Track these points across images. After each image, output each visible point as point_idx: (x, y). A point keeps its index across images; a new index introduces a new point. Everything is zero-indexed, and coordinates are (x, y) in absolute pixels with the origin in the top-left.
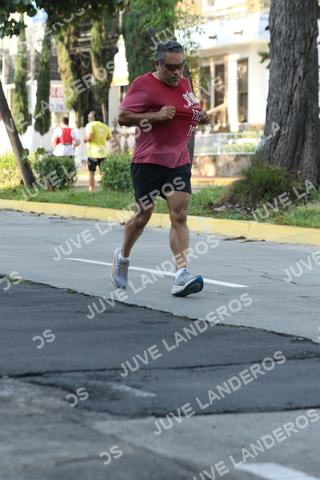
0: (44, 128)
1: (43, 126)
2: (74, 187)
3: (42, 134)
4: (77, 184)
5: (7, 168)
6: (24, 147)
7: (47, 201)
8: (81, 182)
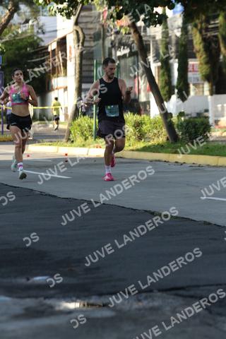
3: (183, 101)
4: (211, 139)
5: (156, 128)
6: (169, 112)
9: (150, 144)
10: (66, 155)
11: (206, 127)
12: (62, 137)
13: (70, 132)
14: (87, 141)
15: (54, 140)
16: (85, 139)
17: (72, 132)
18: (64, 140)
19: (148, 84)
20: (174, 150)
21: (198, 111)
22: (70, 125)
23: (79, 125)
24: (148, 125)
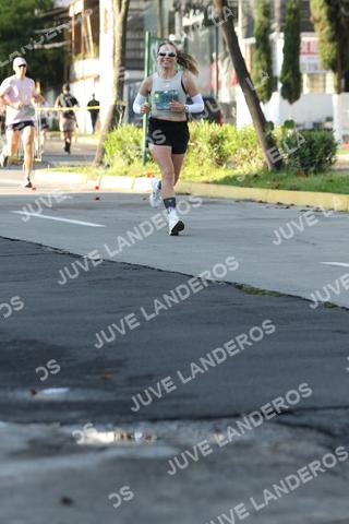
0: (294, 94)
1: (292, 92)
2: (334, 170)
3: (291, 102)
4: (336, 167)
5: (246, 146)
6: (268, 119)
7: (298, 189)
8: (342, 164)
9: (236, 172)
10: (97, 188)
11: (329, 147)
12: (91, 158)
13: (103, 151)
14: (132, 165)
15: (78, 163)
16: (129, 163)
17: (108, 150)
18: (94, 163)
19: (234, 71)
20: (275, 184)
21: (315, 119)
22: (105, 139)
23: (119, 140)
24: (234, 142)
